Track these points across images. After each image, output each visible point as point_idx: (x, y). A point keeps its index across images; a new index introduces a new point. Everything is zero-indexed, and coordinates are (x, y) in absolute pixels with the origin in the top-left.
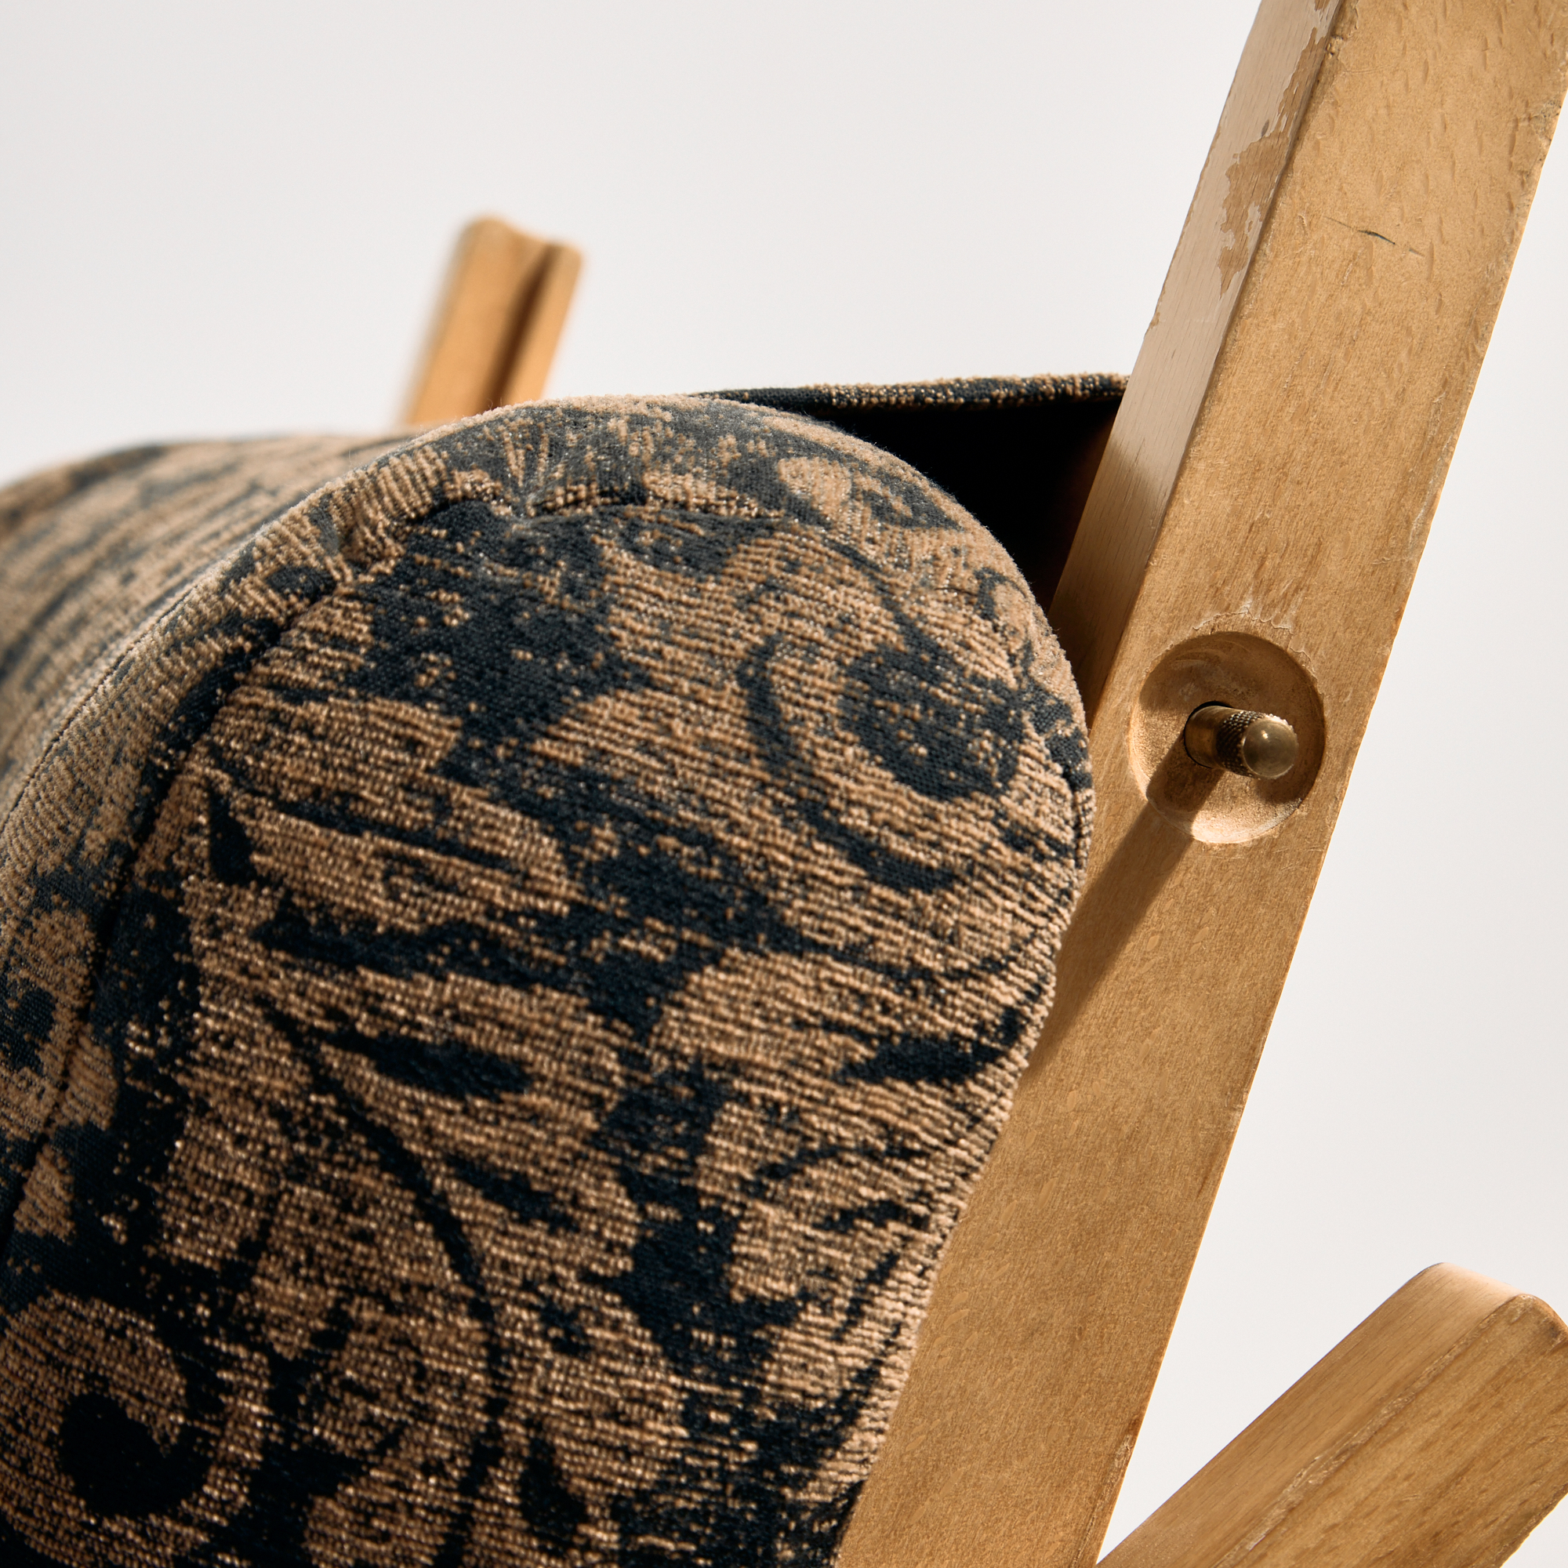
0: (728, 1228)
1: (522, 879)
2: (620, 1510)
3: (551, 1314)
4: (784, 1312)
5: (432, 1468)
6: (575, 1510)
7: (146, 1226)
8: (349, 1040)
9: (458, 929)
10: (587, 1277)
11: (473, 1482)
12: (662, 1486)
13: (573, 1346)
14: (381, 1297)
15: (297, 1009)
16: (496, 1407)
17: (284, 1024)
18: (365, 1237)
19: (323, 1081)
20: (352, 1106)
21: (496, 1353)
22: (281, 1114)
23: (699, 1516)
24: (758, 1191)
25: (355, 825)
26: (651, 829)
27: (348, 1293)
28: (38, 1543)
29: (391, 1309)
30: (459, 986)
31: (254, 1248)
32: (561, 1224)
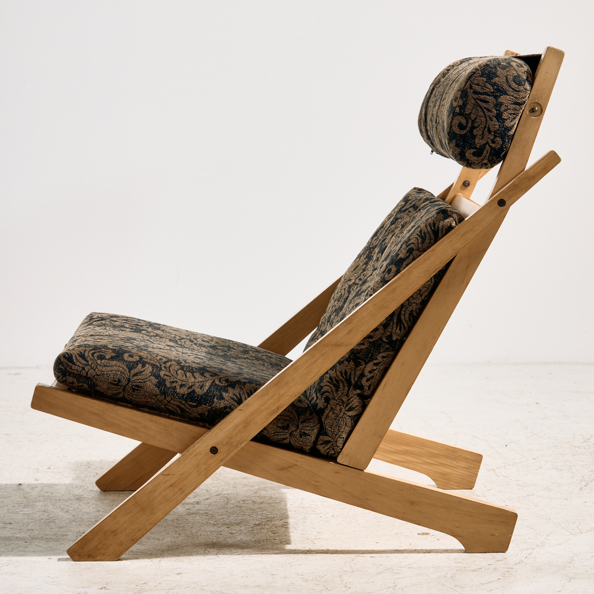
0: (502, 113)
1: (490, 89)
2: (494, 132)
3: (490, 118)
4: (506, 120)
5: (482, 128)
6: (491, 131)
7: (464, 111)
8: (478, 99)
9: (485, 93)
10: (493, 116)
11: (484, 129)
12: (497, 130)
13: (491, 120)
14: (479, 116)
15: (475, 97)
16: (486, 124)
17: (474, 98)
18: (478, 112)
19: (476, 102)
20: (478, 104)
21: (486, 121)
22: (473, 104)
23: (500, 133)
24: (505, 111)
25: (479, 86)
26: (499, 87)
27: (477, 116)
28: (456, 132)
29: (480, 117)
30: (486, 96)
31: (471, 113)
32: (491, 112)
